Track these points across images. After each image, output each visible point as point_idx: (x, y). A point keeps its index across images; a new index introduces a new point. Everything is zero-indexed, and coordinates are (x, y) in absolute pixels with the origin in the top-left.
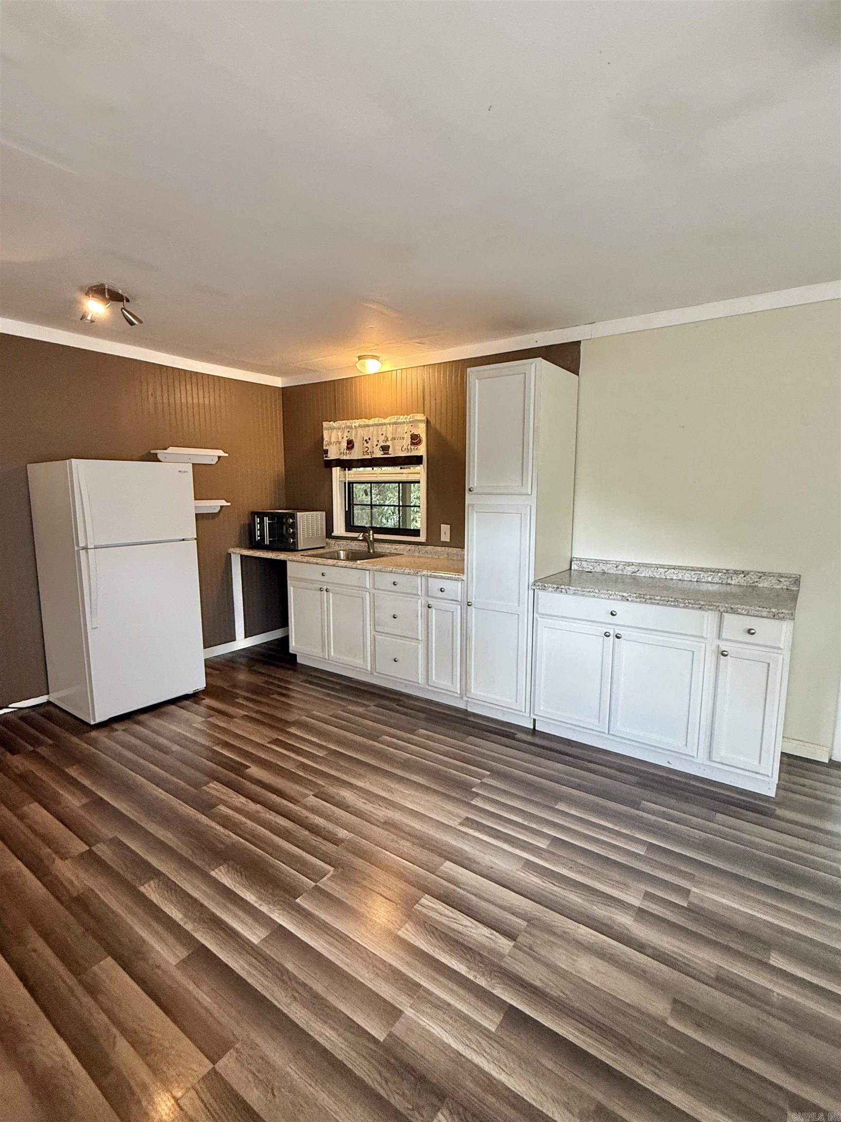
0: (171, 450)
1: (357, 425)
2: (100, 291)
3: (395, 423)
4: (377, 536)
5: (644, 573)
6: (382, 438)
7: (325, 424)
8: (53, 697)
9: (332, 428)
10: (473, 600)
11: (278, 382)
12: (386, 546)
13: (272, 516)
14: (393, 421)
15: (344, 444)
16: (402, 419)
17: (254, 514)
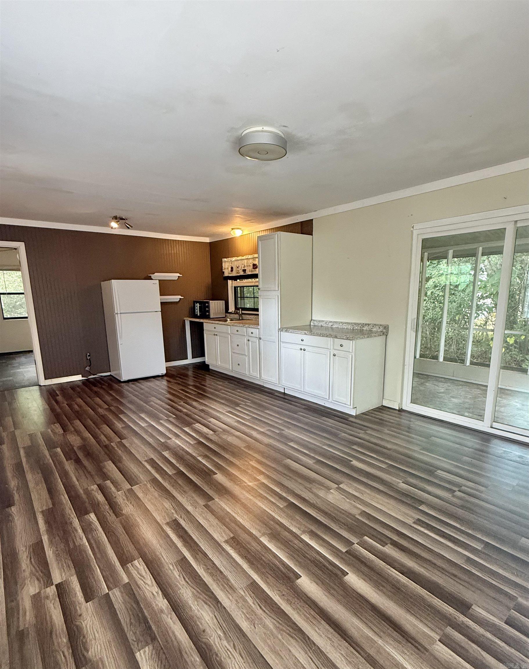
0: (156, 274)
1: (234, 260)
2: (116, 218)
3: (247, 259)
4: (243, 312)
5: (335, 326)
6: (243, 266)
7: (223, 259)
8: (112, 373)
9: (225, 262)
10: (262, 337)
11: (207, 240)
12: (248, 316)
13: (200, 303)
14: (246, 258)
15: (230, 269)
16: (250, 257)
17: (195, 302)
